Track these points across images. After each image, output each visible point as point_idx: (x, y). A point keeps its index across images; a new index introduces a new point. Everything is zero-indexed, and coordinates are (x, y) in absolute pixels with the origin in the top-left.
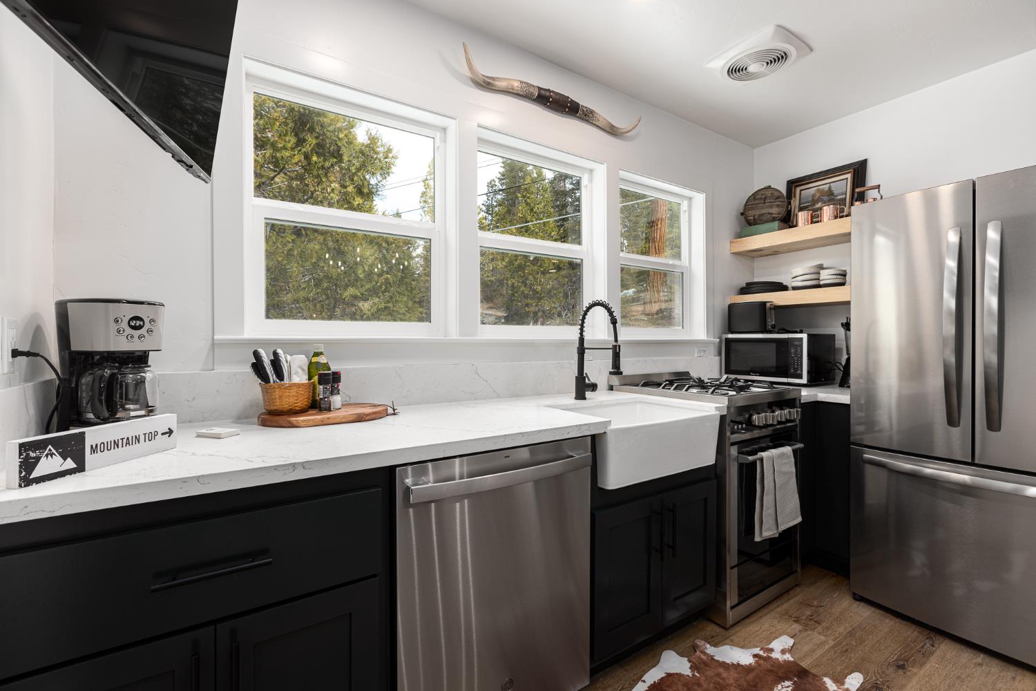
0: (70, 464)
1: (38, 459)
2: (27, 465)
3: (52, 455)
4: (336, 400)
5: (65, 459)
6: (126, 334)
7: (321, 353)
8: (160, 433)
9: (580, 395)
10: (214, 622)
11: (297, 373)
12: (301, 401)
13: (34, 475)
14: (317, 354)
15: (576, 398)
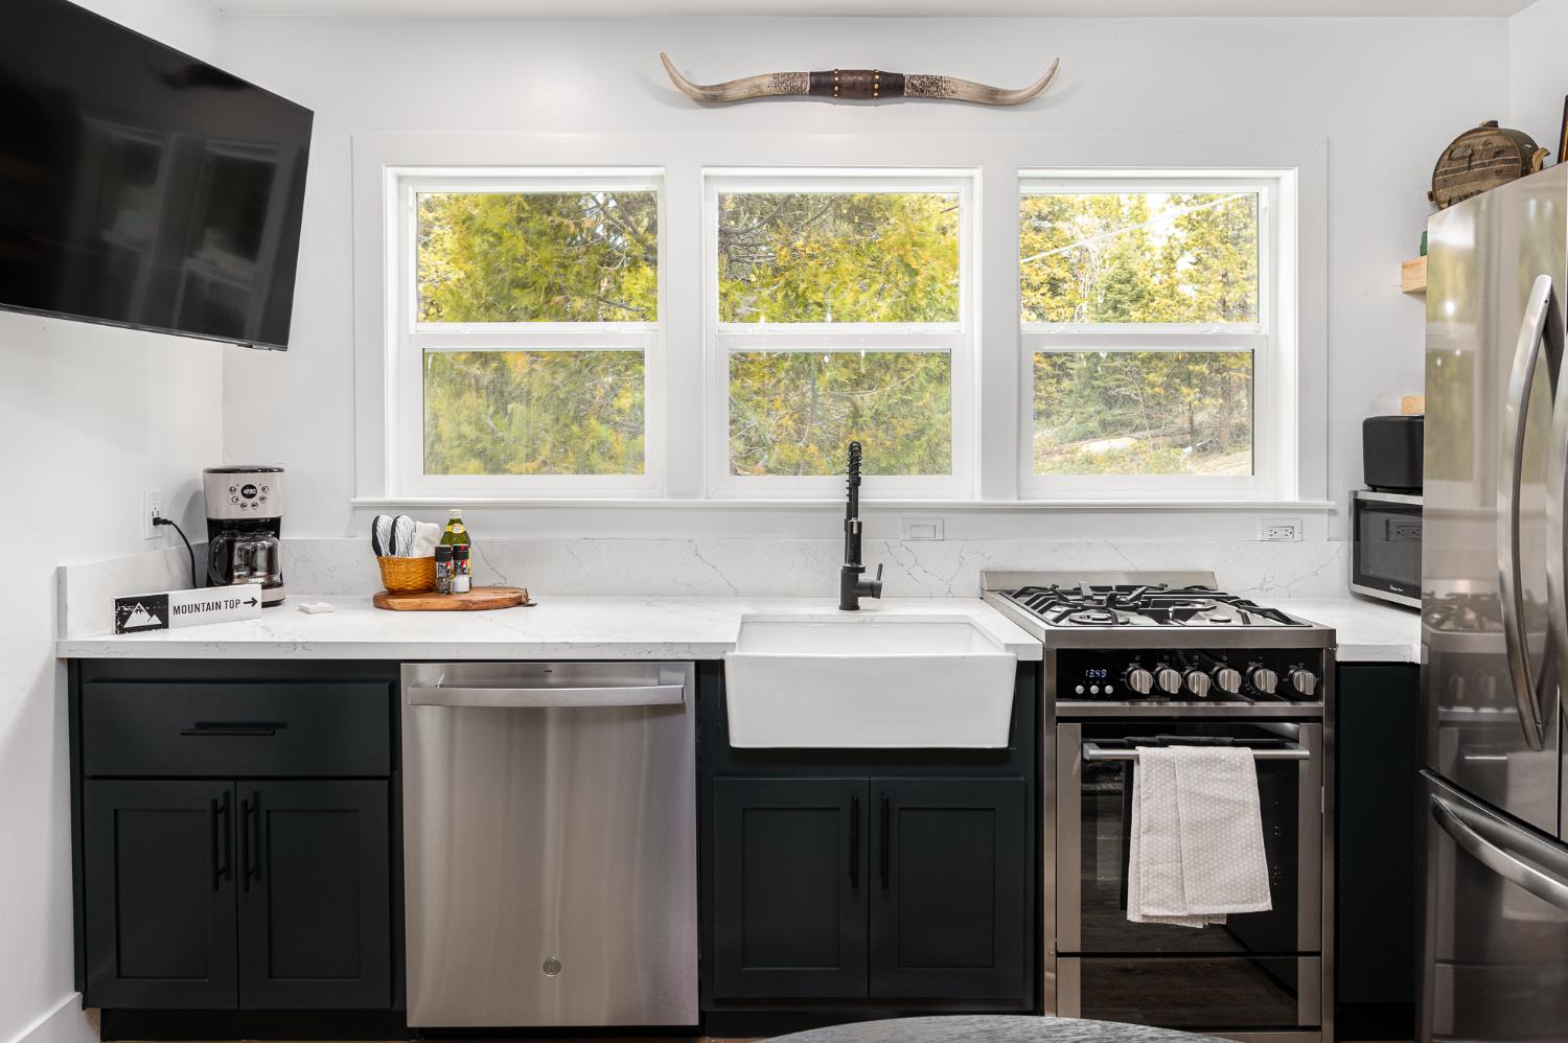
0: (155, 620)
1: (130, 613)
2: (122, 617)
3: (141, 611)
4: (461, 582)
5: (151, 616)
6: (240, 502)
7: (459, 521)
8: (242, 603)
9: (850, 604)
10: (236, 779)
11: (419, 545)
12: (415, 579)
13: (126, 626)
14: (452, 522)
15: (842, 608)
